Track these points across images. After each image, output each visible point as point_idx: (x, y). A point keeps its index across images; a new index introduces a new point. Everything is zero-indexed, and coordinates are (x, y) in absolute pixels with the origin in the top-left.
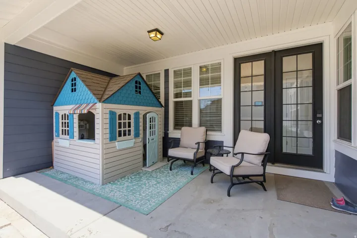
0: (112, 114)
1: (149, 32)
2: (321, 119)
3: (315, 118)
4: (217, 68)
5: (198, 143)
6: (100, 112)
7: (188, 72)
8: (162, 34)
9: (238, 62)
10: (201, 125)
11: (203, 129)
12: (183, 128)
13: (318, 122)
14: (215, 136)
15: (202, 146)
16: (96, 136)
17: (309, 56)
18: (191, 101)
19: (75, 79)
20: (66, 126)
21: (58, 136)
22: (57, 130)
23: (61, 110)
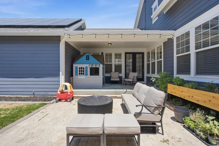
4: (120, 55)
6: (101, 67)
7: (111, 55)
8: (111, 44)
12: (110, 73)
16: (100, 74)
17: (142, 55)
18: (112, 64)
19: (88, 56)
20: (82, 72)
21: (77, 75)
22: (76, 73)
23: (79, 66)
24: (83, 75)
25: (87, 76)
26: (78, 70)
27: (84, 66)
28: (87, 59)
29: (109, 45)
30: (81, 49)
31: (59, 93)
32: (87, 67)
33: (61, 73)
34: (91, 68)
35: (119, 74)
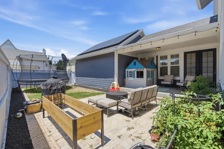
0: (148, 71)
1: (157, 48)
2: (216, 72)
3: (214, 72)
5: (172, 80)
6: (145, 71)
8: (160, 48)
9: (186, 54)
10: (171, 74)
11: (172, 76)
12: (165, 76)
13: (215, 73)
14: (177, 78)
15: (173, 81)
16: (144, 77)
18: (167, 67)
19: (135, 62)
20: (131, 75)
21: (128, 77)
22: (128, 76)
23: (129, 70)
24: (132, 77)
25: (134, 79)
26: (129, 73)
27: (132, 70)
28: (134, 65)
29: (157, 49)
30: (139, 55)
31: (111, 88)
32: (134, 71)
33: (115, 75)
34: (137, 72)
35: (175, 77)
